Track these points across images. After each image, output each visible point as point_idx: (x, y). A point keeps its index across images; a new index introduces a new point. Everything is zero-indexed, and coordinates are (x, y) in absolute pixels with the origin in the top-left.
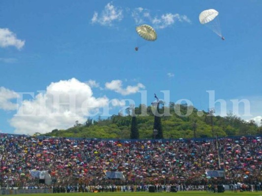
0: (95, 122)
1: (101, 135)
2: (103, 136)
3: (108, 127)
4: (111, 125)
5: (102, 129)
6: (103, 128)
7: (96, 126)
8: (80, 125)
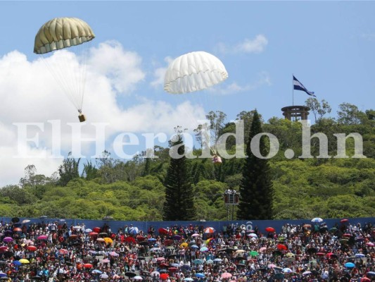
0: (89, 169)
1: (102, 210)
2: (111, 213)
3: (129, 186)
4: (141, 181)
5: (110, 193)
6: (114, 188)
7: (92, 183)
8: (41, 177)
